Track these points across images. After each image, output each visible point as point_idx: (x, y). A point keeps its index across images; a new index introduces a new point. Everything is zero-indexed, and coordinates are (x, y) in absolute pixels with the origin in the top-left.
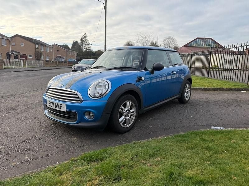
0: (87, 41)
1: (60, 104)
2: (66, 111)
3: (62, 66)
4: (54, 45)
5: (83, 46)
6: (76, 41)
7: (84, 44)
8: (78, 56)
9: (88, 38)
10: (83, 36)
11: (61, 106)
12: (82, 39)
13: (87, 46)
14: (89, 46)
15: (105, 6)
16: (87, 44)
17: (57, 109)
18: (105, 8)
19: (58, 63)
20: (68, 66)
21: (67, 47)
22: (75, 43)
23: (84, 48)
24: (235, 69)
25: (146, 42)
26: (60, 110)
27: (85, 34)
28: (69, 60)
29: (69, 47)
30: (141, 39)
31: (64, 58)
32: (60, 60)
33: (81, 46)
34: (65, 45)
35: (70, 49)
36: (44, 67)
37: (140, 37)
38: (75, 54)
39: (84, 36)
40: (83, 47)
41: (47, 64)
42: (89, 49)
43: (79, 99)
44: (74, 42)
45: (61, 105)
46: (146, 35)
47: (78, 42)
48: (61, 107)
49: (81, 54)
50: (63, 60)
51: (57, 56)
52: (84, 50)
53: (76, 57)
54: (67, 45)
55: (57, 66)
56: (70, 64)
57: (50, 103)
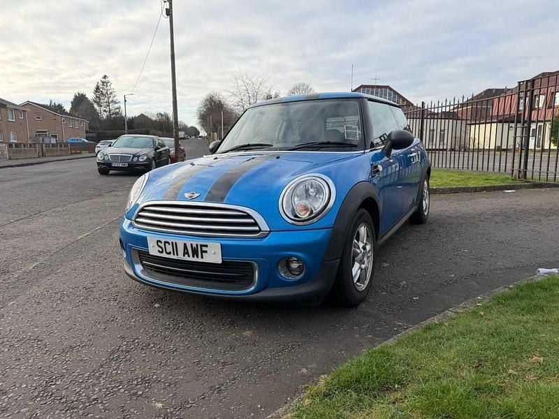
0: (111, 93)
1: (202, 246)
2: (220, 262)
3: (58, 156)
4: (28, 104)
5: (101, 106)
6: (82, 95)
7: (104, 100)
8: (90, 131)
9: (112, 86)
10: (100, 83)
11: (204, 249)
12: (98, 88)
13: (112, 107)
14: (117, 106)
15: (168, 8)
16: (111, 100)
17: (191, 259)
18: (169, 12)
19: (44, 148)
20: (72, 154)
21: (59, 108)
22: (80, 100)
23: (105, 111)
24: (441, 150)
25: (255, 96)
26: (200, 260)
27: (105, 77)
28: (69, 141)
29: (65, 108)
30: (245, 88)
31: (55, 136)
32: (47, 140)
33: (96, 106)
34: (53, 104)
35: (66, 113)
36: (10, 159)
37: (240, 83)
38: (84, 125)
39: (103, 82)
40: (103, 108)
41: (17, 152)
42: (117, 113)
43: (257, 228)
44: (76, 96)
45: (207, 246)
46: (253, 80)
47: (87, 96)
48: (206, 252)
49: (98, 125)
50: (53, 141)
51: (37, 132)
52: (105, 115)
53: (87, 132)
54: (59, 105)
55: (43, 155)
56: (75, 149)
57: (162, 245)
